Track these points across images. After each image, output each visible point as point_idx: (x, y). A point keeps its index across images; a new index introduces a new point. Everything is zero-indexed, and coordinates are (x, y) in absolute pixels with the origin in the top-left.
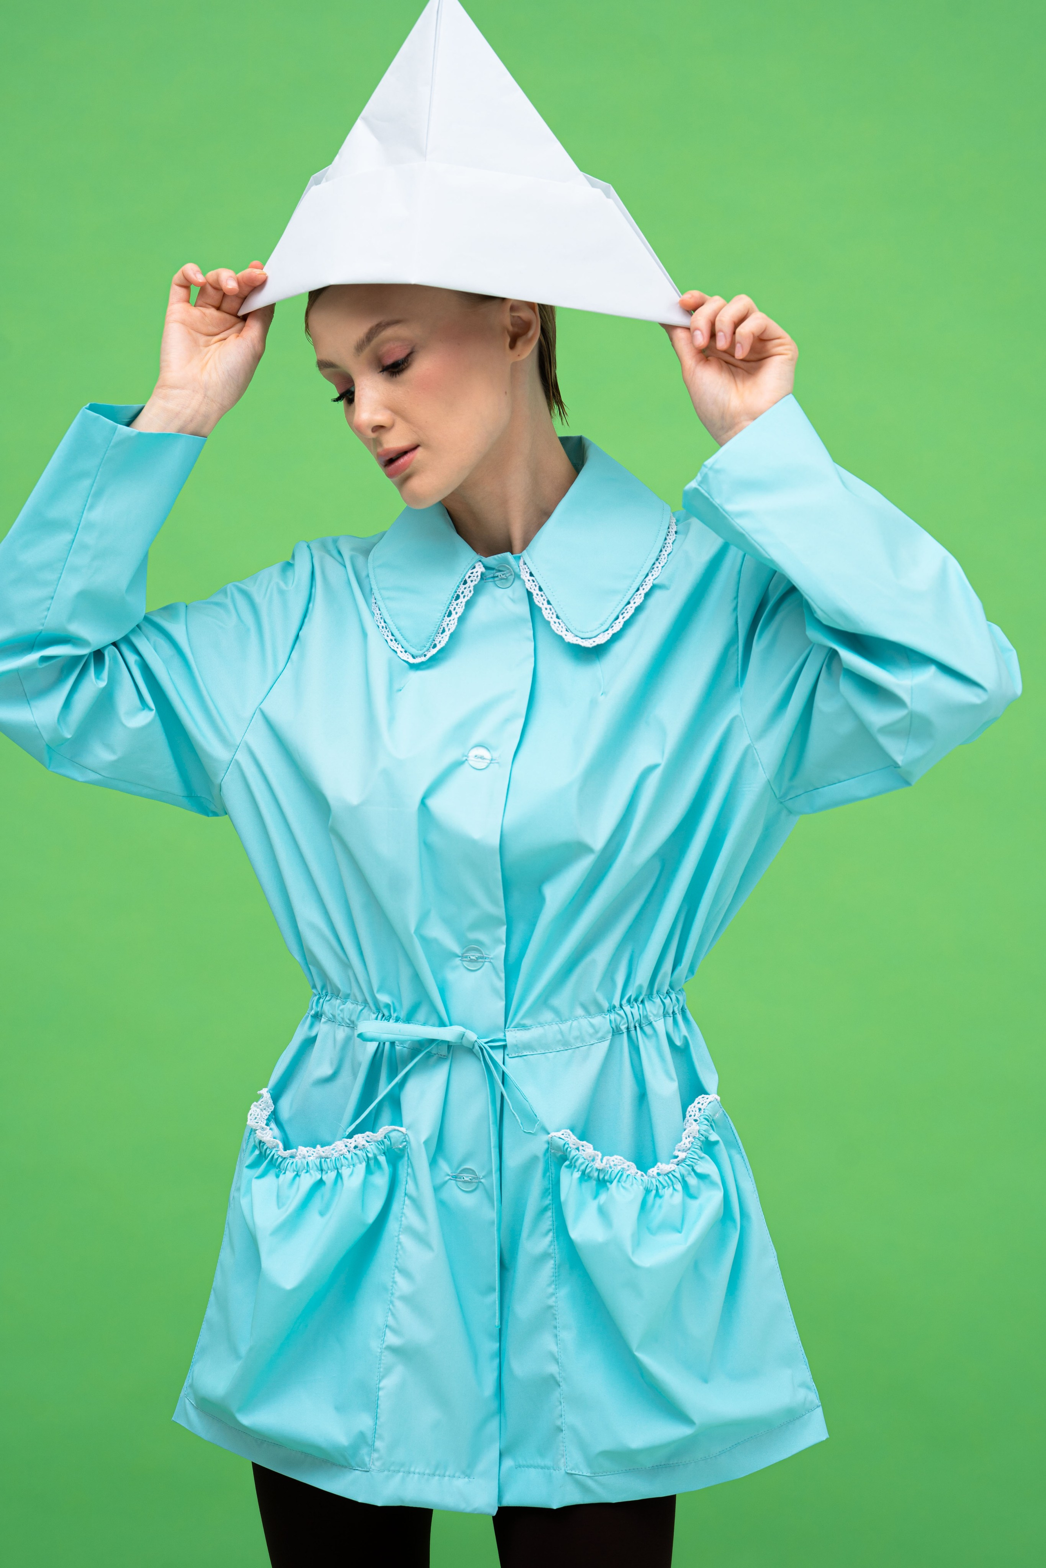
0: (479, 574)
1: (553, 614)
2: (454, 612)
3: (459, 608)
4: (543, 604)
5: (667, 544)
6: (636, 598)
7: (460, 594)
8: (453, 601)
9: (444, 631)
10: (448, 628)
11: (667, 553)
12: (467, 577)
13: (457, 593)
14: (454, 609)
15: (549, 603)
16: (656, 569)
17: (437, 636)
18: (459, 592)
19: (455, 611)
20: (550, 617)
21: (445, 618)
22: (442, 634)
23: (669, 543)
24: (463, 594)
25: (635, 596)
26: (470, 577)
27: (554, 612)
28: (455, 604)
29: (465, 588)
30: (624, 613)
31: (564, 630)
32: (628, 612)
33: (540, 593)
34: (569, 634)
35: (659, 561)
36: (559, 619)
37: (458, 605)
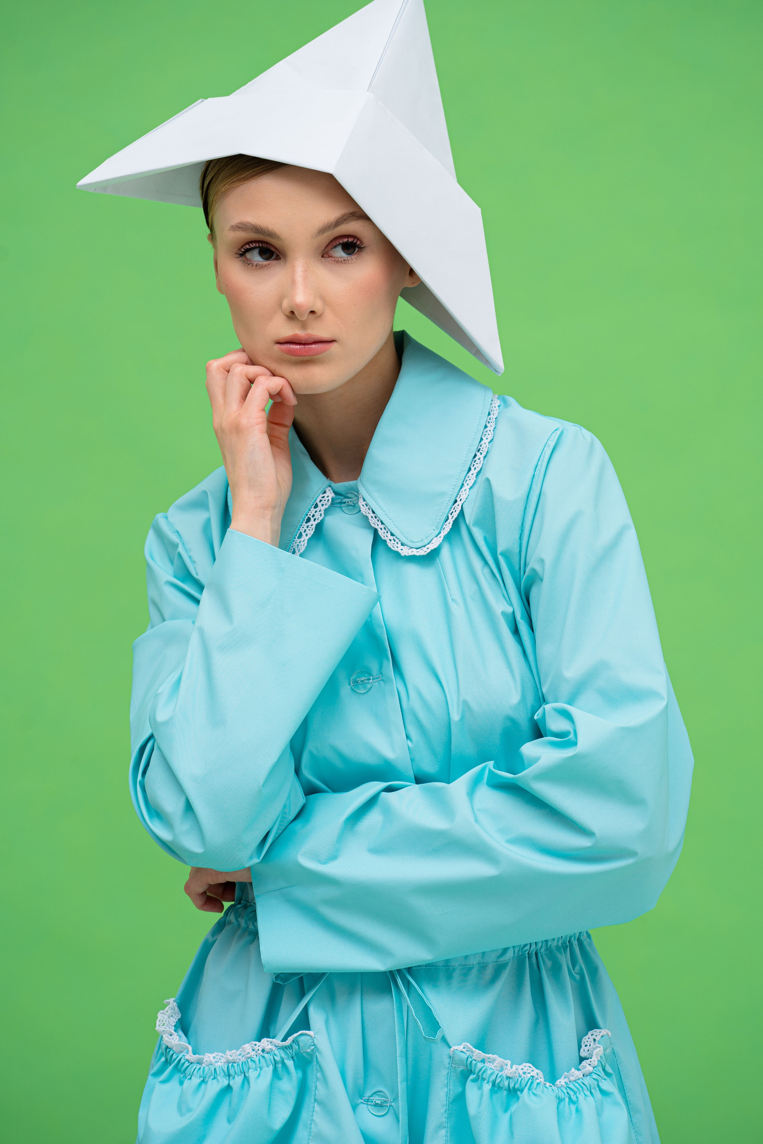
0: (330, 498)
2: (304, 534)
3: (310, 530)
5: (488, 431)
6: (462, 495)
7: (311, 517)
8: (304, 523)
11: (489, 440)
12: (318, 501)
13: (308, 516)
14: (305, 531)
16: (478, 461)
18: (310, 515)
19: (306, 533)
20: (386, 536)
21: (296, 539)
23: (490, 431)
24: (314, 518)
25: (460, 493)
26: (321, 501)
28: (306, 526)
29: (316, 512)
30: (453, 512)
31: (399, 545)
32: (456, 511)
34: (404, 548)
35: (480, 451)
37: (309, 527)
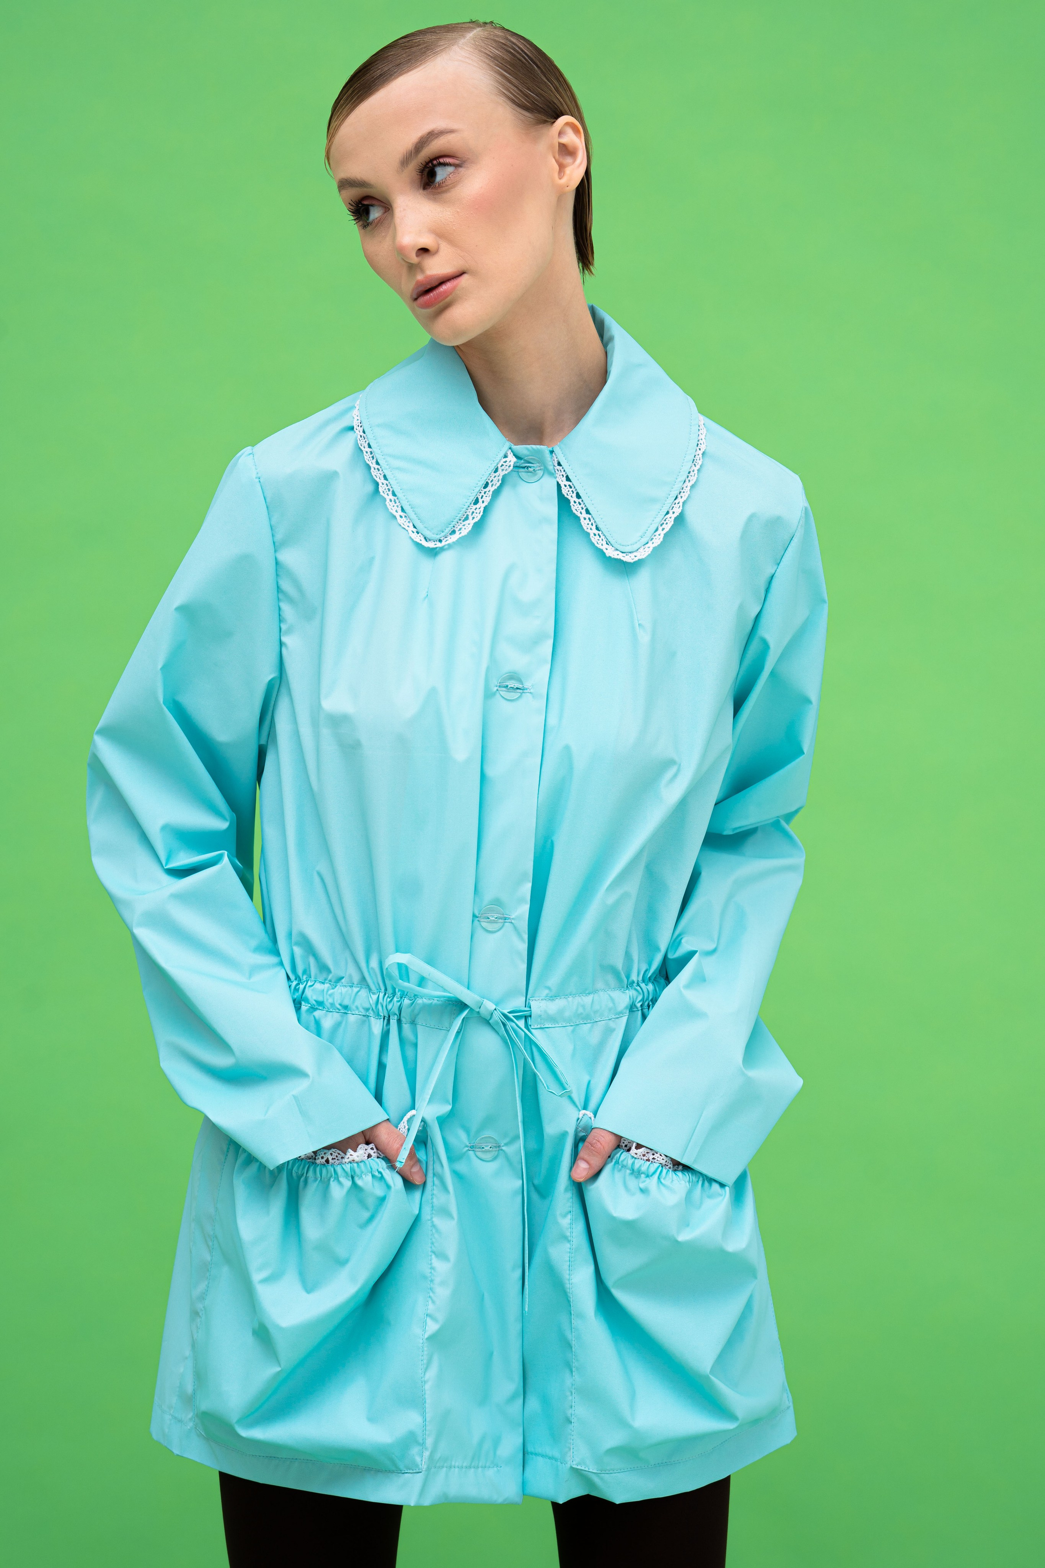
0: (512, 465)
1: (592, 524)
2: (480, 501)
3: (486, 496)
4: (581, 513)
6: (674, 508)
7: (490, 481)
8: (482, 488)
9: (467, 518)
10: (473, 516)
13: (487, 480)
14: (482, 497)
15: (588, 512)
16: (692, 474)
17: (458, 523)
18: (489, 479)
19: (483, 499)
20: (589, 528)
21: (469, 505)
22: (463, 521)
24: (492, 483)
25: (673, 505)
26: (500, 467)
27: (594, 523)
28: (483, 492)
29: (495, 477)
30: (663, 523)
31: (604, 543)
32: (667, 523)
33: (577, 500)
34: (609, 547)
35: (695, 463)
36: (599, 531)
37: (486, 493)
